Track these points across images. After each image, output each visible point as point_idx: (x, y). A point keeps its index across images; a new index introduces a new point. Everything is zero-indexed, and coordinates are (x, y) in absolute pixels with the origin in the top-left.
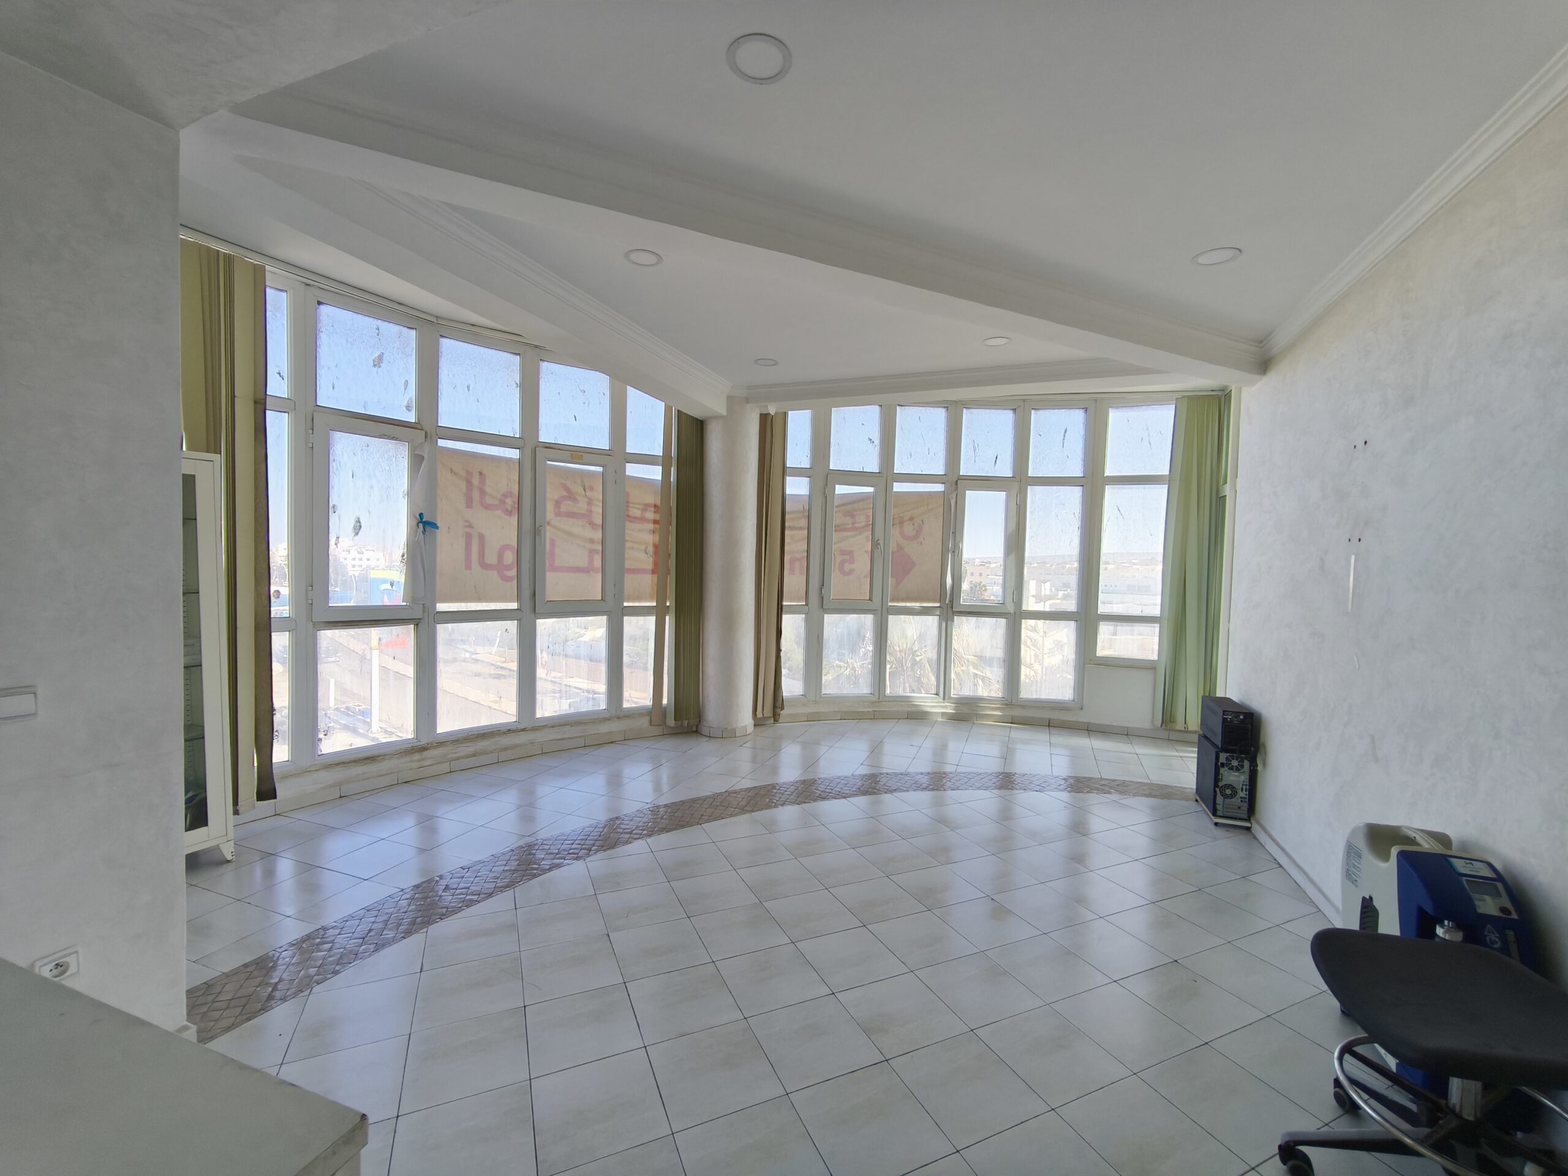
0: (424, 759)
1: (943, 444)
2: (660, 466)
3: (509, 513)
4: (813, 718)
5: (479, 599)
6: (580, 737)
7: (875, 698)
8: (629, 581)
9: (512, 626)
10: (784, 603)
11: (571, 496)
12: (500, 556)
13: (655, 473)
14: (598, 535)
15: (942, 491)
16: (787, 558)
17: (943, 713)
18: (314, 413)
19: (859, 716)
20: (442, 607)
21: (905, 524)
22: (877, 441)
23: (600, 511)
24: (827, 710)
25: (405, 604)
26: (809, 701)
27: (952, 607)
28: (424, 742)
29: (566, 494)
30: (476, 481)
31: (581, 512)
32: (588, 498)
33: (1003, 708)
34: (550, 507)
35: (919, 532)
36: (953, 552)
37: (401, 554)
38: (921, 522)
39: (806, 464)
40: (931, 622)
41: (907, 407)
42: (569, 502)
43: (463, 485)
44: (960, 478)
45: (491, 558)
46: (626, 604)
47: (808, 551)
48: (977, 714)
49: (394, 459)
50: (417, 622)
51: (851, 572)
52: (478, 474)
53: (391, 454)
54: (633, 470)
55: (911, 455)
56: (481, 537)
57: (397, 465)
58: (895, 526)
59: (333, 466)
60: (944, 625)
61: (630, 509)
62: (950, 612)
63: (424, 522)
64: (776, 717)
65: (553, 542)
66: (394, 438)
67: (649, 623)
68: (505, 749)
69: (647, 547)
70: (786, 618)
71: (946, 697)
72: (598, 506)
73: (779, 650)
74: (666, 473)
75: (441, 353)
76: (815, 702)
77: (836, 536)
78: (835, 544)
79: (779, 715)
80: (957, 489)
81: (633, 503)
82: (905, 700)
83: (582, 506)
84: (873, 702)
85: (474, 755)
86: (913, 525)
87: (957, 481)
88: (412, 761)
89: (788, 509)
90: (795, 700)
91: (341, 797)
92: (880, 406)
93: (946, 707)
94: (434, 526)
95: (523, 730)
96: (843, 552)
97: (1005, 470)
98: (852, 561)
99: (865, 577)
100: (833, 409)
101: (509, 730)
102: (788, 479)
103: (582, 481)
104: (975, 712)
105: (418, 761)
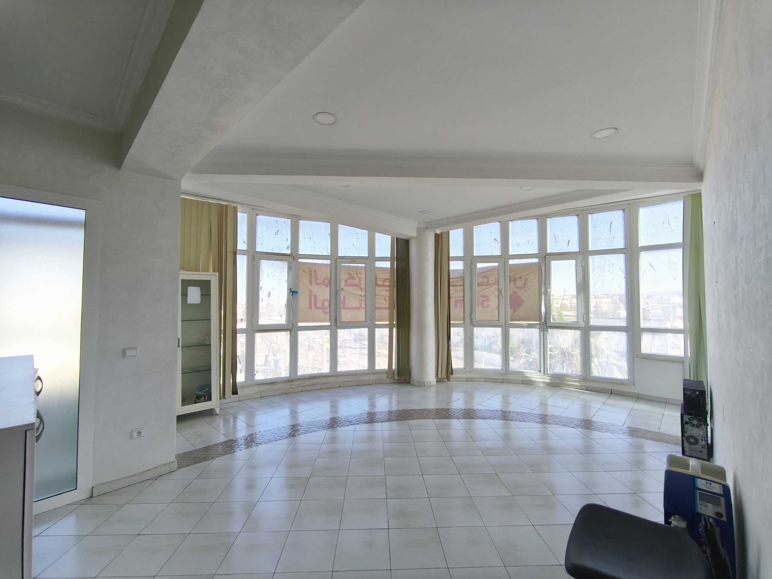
0: (292, 385)
1: (537, 237)
2: (389, 261)
3: (327, 286)
4: (469, 380)
5: (314, 321)
6: (356, 381)
7: (504, 372)
8: (378, 313)
9: (328, 332)
10: (451, 322)
11: (352, 278)
12: (323, 304)
13: (387, 265)
14: (363, 293)
15: (537, 262)
16: (451, 300)
17: (543, 382)
18: (255, 254)
19: (495, 381)
20: (300, 324)
21: (517, 280)
22: (499, 239)
23: (364, 282)
24: (477, 376)
25: (286, 323)
26: (467, 371)
27: (546, 324)
28: (293, 378)
29: (350, 277)
30: (313, 274)
31: (356, 284)
32: (359, 278)
33: (581, 381)
34: (343, 283)
35: (525, 284)
36: (545, 294)
37: (285, 304)
38: (526, 279)
39: (461, 254)
40: (535, 332)
41: (515, 221)
42: (351, 280)
43: (308, 276)
44: (547, 254)
45: (319, 305)
46: (376, 323)
47: (464, 297)
48: (564, 384)
49: (282, 268)
50: (290, 330)
51: (488, 306)
52: (314, 271)
53: (281, 266)
54: (379, 264)
55: (518, 245)
56: (316, 296)
57: (283, 270)
58: (511, 282)
59: (261, 272)
60: (542, 333)
61: (378, 281)
62: (545, 327)
63: (293, 291)
64: (448, 378)
65: (344, 297)
66: (282, 260)
67: (386, 331)
68: (324, 383)
69: (385, 298)
70: (453, 330)
71: (545, 374)
72: (363, 281)
73: (449, 345)
74: (392, 265)
75: (300, 226)
76: (470, 372)
77: (477, 289)
78: (477, 293)
79: (450, 377)
80: (545, 261)
81: (378, 279)
82: (520, 373)
83: (356, 281)
84: (502, 374)
85: (312, 385)
86: (521, 281)
87: (545, 257)
88: (287, 386)
89: (451, 277)
90: (459, 370)
91: (261, 397)
92: (499, 222)
93: (545, 379)
94: (296, 292)
95: (332, 376)
96: (482, 296)
97: (574, 247)
98: (488, 300)
99: (496, 308)
100: (474, 226)
101: (326, 376)
102: (451, 263)
103: (356, 271)
104: (563, 382)
105: (290, 385)
